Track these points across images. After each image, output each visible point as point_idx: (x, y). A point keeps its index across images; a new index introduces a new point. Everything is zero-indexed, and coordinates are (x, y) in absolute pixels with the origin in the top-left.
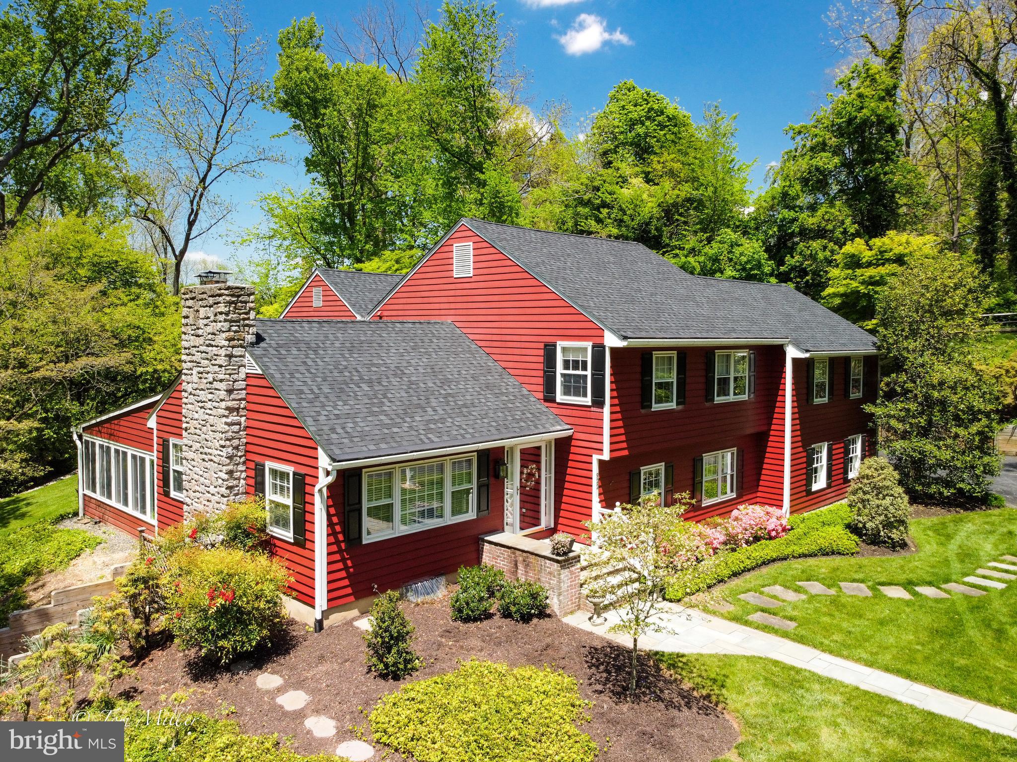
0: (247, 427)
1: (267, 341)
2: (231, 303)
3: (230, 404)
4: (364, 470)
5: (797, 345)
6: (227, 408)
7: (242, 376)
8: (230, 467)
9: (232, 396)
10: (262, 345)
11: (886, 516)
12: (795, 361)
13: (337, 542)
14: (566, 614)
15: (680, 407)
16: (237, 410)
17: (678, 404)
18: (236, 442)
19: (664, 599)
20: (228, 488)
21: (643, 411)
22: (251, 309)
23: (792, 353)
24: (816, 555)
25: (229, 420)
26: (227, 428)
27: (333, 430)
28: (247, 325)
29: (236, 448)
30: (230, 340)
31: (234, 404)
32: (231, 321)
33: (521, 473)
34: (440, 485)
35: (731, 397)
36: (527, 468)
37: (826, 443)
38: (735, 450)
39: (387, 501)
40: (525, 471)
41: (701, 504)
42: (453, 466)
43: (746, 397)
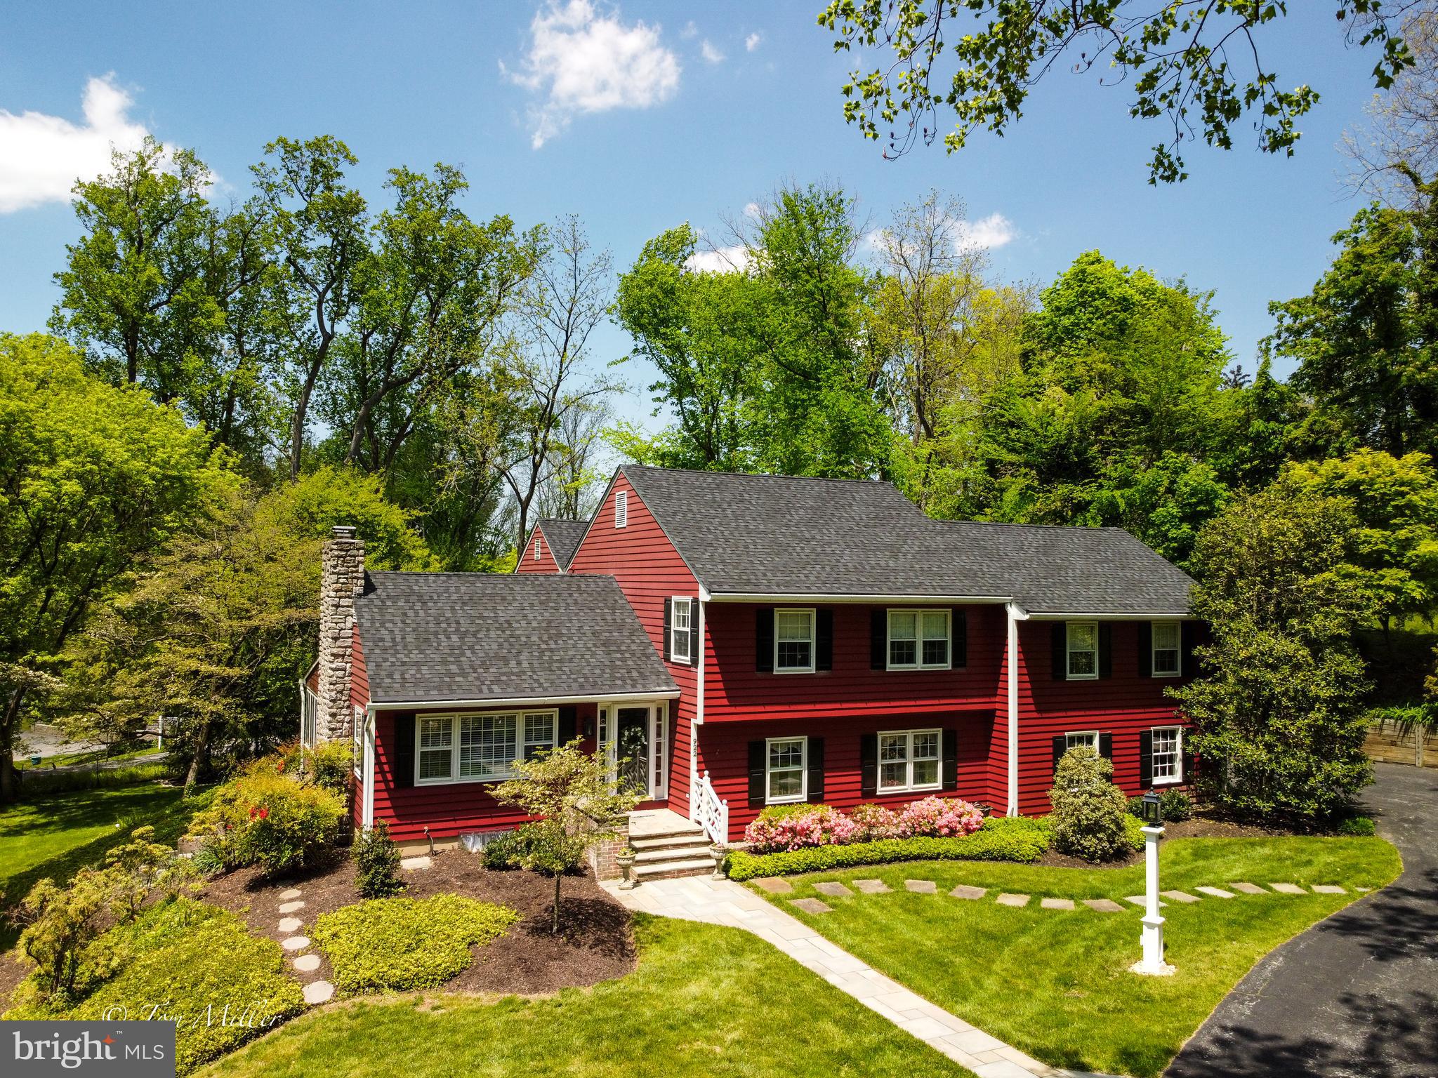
0: (351, 674)
1: (379, 592)
2: (339, 557)
3: (335, 651)
4: (417, 715)
5: (1022, 605)
6: (332, 655)
7: (349, 625)
8: (334, 710)
9: (338, 644)
10: (371, 596)
11: (1078, 818)
12: (1020, 624)
13: (385, 781)
14: (606, 878)
15: (823, 673)
16: (343, 656)
17: (818, 668)
18: (340, 687)
19: (727, 877)
20: (331, 729)
21: (759, 674)
22: (360, 562)
23: (1015, 614)
24: (980, 859)
25: (333, 666)
26: (331, 672)
27: (390, 675)
28: (353, 578)
29: (341, 692)
30: (337, 591)
31: (340, 651)
32: (338, 574)
33: (620, 735)
34: (512, 738)
35: (919, 665)
36: (629, 730)
37: (1098, 733)
38: (939, 731)
39: (445, 748)
40: (626, 733)
41: (875, 791)
42: (528, 719)
43: (948, 666)
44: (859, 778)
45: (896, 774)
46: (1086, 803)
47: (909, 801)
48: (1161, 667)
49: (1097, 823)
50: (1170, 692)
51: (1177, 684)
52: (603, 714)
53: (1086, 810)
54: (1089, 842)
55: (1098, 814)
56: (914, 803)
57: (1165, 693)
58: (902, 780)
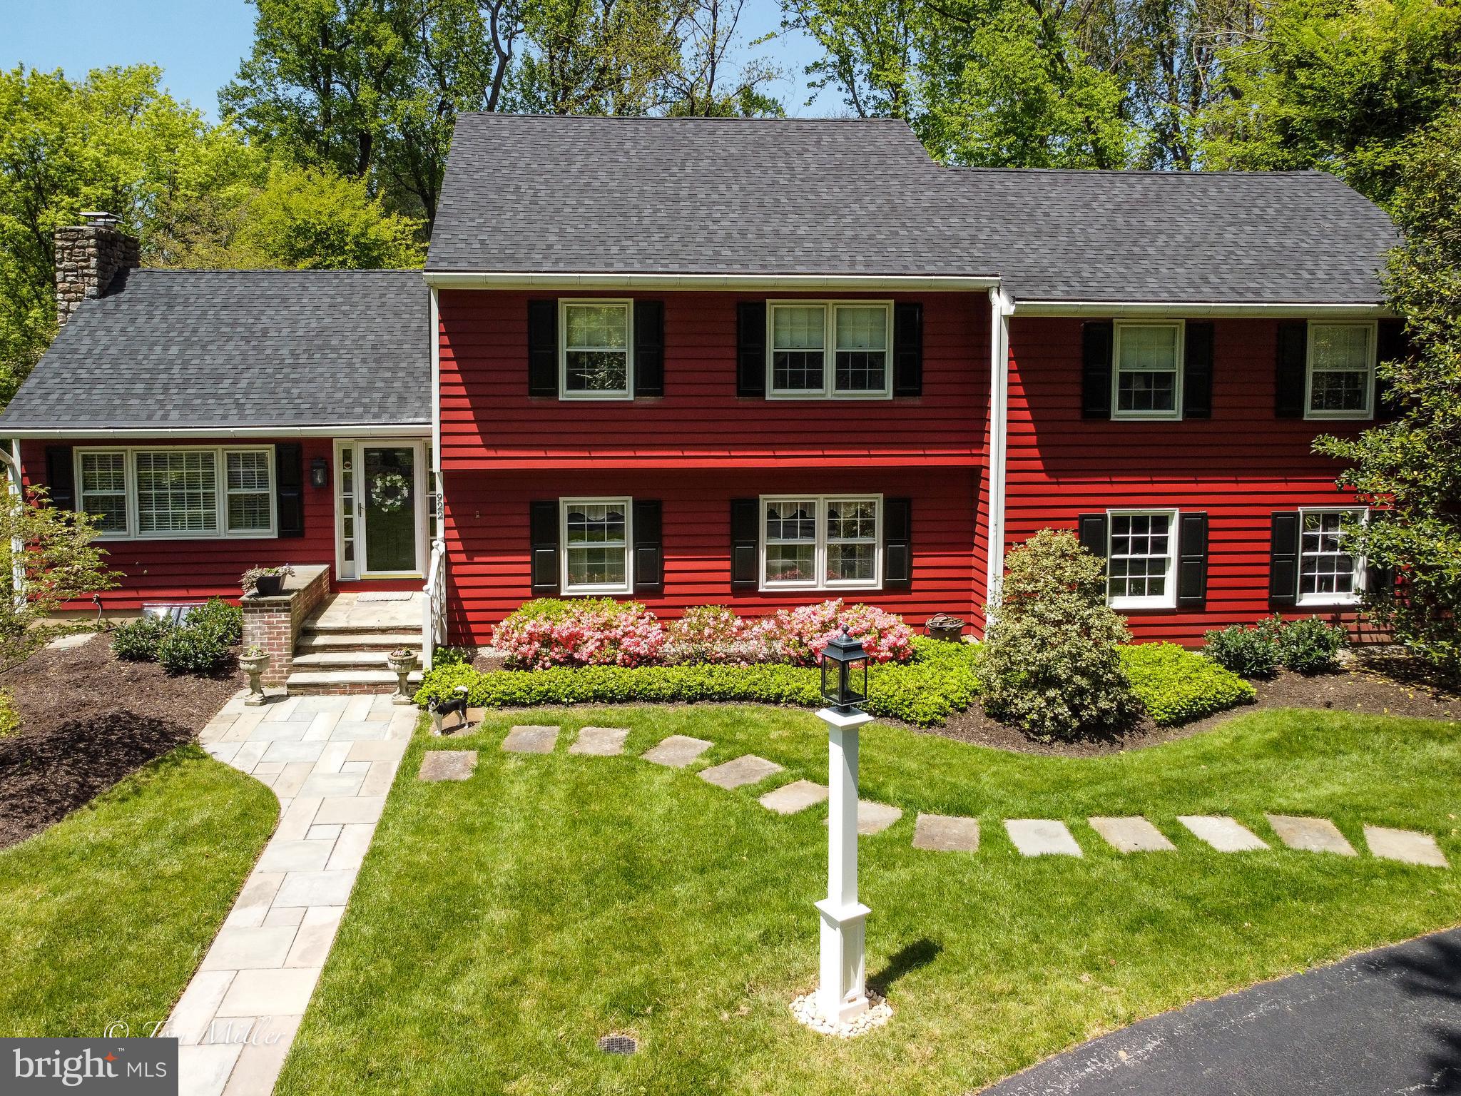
1: (124, 293)
4: (73, 448)
5: (1017, 289)
10: (110, 298)
12: (1013, 322)
15: (649, 400)
17: (637, 393)
21: (535, 401)
22: (91, 255)
23: (1002, 306)
28: (84, 275)
33: (369, 485)
34: (209, 481)
35: (829, 391)
36: (383, 478)
37: (1177, 512)
38: (878, 499)
39: (118, 493)
40: (379, 483)
41: (756, 586)
42: (232, 459)
43: (887, 393)
44: (727, 565)
45: (798, 561)
46: (1029, 634)
47: (791, 607)
48: (1323, 401)
49: (1045, 667)
50: (1334, 446)
51: (1351, 431)
52: (347, 455)
53: (1026, 646)
54: (1029, 702)
55: (1050, 654)
56: (801, 610)
57: (1316, 447)
58: (808, 573)
